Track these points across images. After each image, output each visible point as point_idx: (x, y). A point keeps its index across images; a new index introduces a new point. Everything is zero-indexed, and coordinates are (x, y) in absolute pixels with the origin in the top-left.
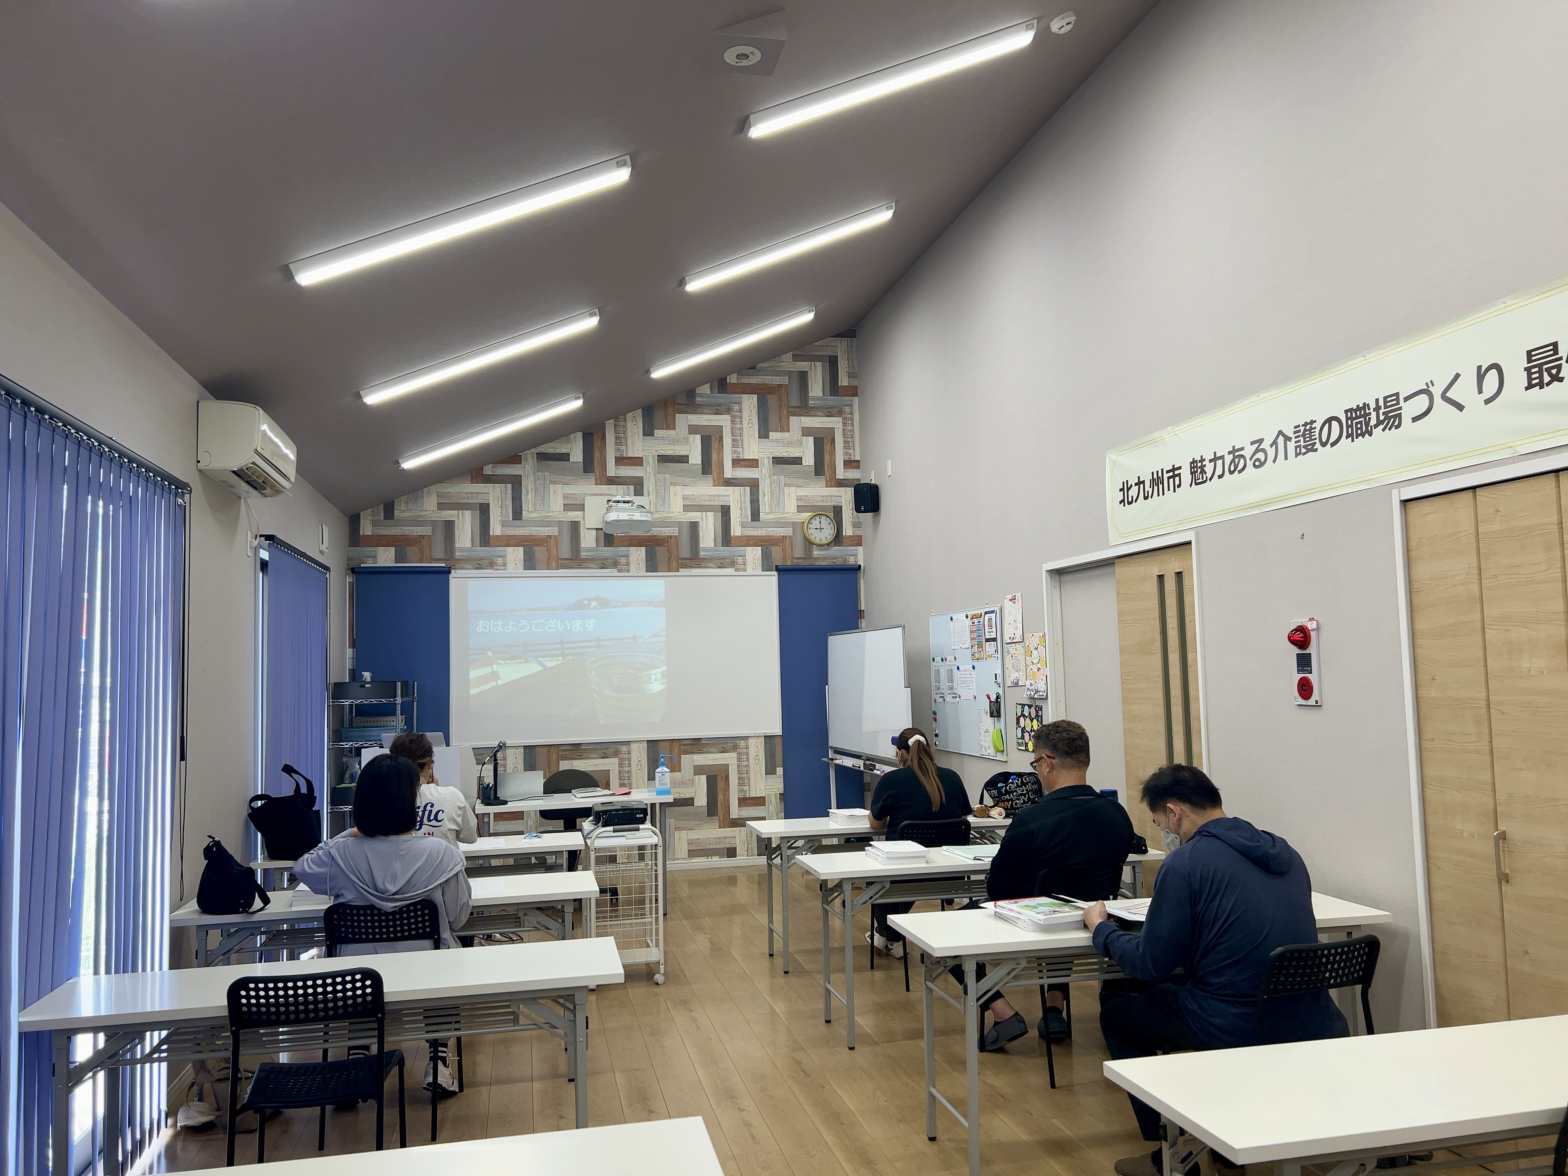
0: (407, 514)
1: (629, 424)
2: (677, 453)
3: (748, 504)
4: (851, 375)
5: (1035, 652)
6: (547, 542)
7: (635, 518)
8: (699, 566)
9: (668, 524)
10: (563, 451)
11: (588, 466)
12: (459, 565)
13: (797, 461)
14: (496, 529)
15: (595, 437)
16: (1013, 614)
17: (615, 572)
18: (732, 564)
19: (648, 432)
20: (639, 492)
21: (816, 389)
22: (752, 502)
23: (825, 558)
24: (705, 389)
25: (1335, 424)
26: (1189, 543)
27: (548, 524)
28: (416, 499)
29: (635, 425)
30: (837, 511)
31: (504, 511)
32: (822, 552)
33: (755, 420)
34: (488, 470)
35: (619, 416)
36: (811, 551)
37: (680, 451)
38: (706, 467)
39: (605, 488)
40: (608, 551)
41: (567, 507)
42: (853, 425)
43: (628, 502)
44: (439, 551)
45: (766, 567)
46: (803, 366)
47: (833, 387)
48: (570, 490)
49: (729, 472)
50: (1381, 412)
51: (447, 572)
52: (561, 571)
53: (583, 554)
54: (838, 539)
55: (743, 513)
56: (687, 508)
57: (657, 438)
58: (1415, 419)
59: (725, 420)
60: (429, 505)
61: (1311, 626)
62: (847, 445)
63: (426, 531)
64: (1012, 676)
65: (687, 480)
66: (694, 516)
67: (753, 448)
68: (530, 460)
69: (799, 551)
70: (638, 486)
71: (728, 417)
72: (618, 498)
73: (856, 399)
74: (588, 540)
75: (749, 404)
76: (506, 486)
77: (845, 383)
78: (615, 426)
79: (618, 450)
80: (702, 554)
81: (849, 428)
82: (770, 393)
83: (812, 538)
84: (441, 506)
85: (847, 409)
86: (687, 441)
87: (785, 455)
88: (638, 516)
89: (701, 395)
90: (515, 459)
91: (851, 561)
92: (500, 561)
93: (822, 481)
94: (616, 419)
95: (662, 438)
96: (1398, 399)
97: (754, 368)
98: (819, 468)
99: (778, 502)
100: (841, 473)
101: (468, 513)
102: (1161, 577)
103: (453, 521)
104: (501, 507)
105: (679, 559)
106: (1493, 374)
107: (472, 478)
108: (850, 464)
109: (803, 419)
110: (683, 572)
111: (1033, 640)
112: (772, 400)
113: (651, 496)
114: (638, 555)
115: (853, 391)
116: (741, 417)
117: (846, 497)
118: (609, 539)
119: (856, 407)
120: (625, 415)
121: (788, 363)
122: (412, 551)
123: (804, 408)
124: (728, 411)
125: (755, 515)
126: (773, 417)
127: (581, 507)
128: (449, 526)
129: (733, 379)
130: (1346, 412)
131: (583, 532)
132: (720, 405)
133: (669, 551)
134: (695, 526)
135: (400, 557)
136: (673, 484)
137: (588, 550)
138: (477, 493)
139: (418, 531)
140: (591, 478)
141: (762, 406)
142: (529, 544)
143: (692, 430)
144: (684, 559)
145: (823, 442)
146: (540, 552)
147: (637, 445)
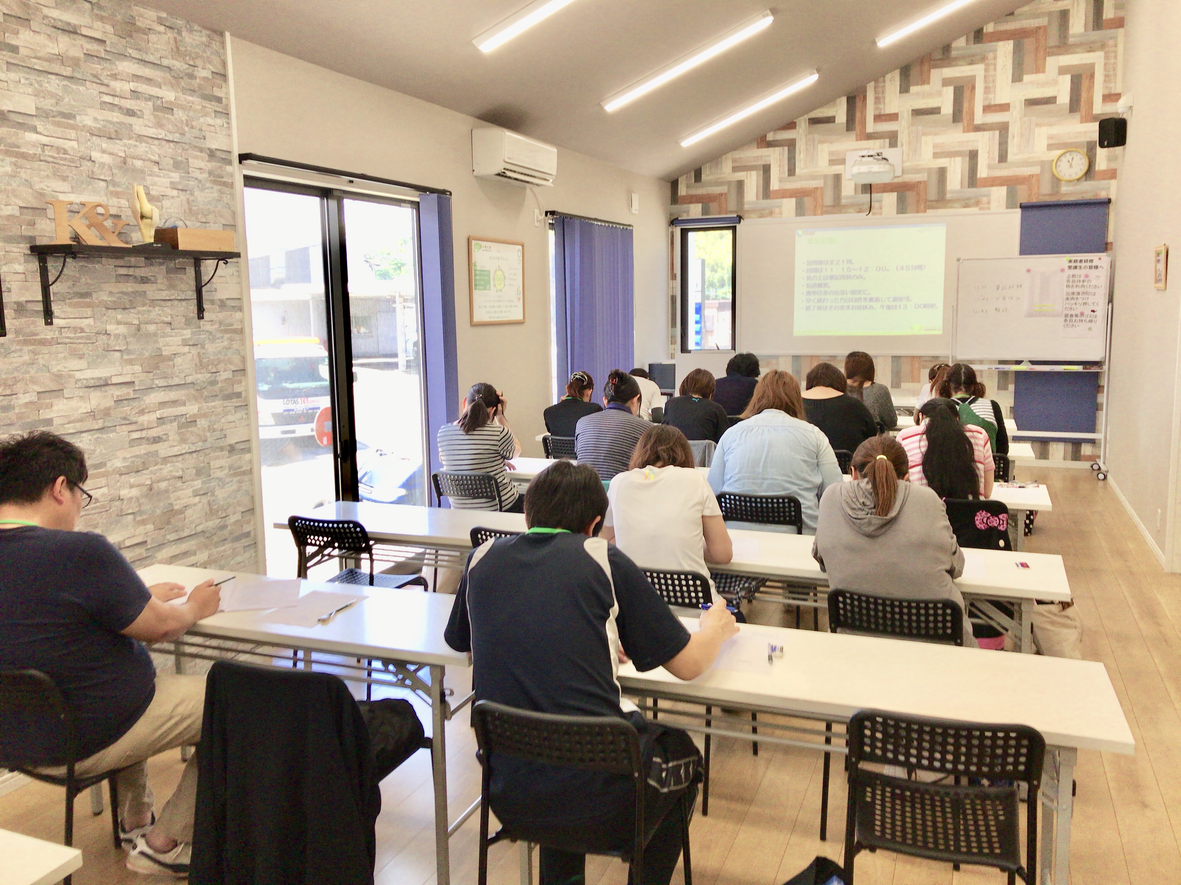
0: (710, 177)
1: (887, 84)
2: (930, 106)
3: (997, 147)
4: (1117, 6)
6: (814, 193)
8: (944, 207)
9: (917, 171)
10: (830, 114)
12: (745, 215)
13: (1051, 100)
14: (775, 185)
15: (858, 99)
17: (869, 216)
18: (977, 203)
19: (904, 89)
20: (893, 144)
21: (1078, 26)
22: (1000, 144)
23: (1073, 194)
24: (960, 43)
27: (816, 178)
28: (717, 165)
29: (892, 84)
30: (1089, 144)
31: (782, 169)
32: (1071, 188)
33: (1009, 65)
34: (770, 137)
35: (878, 77)
36: (1058, 188)
37: (933, 103)
38: (957, 116)
39: (865, 144)
40: (865, 198)
41: (832, 162)
42: (1115, 57)
44: (733, 204)
45: (1010, 205)
46: (1064, 4)
47: (1097, 22)
48: (835, 147)
49: (979, 118)
51: (738, 221)
52: (824, 216)
53: (843, 201)
54: (1089, 174)
55: (991, 155)
56: (936, 155)
57: (912, 94)
59: (979, 69)
60: (726, 169)
62: (1108, 78)
63: (723, 189)
65: (938, 130)
66: (942, 162)
67: (1006, 93)
68: (803, 125)
69: (1046, 189)
70: (893, 139)
71: (982, 66)
73: (1121, 31)
74: (848, 189)
75: (1004, 50)
76: (783, 149)
77: (1110, 16)
78: (875, 88)
79: (876, 109)
80: (949, 196)
81: (1112, 61)
82: (1027, 37)
83: (1060, 176)
84: (735, 169)
85: (1111, 42)
86: (940, 94)
87: (1039, 96)
89: (955, 49)
90: (791, 125)
91: (1103, 195)
92: (777, 210)
93: (1076, 118)
94: (876, 81)
95: (917, 94)
97: (1012, 14)
98: (1073, 106)
99: (1027, 141)
100: (1097, 108)
101: (754, 174)
103: (743, 180)
104: (780, 166)
105: (926, 201)
107: (758, 145)
108: (1108, 96)
109: (1061, 58)
110: (930, 212)
112: (1029, 43)
113: (904, 148)
114: (890, 199)
115: (1119, 23)
116: (995, 65)
117: (1091, 132)
118: (868, 188)
119: (1121, 38)
120: (884, 76)
121: (1049, 4)
122: (714, 206)
123: (1063, 47)
124: (982, 60)
125: (1003, 157)
126: (1028, 60)
127: (843, 162)
128: (740, 184)
129: (989, 28)
131: (844, 183)
132: (973, 56)
133: (918, 194)
134: (942, 172)
135: (705, 211)
136: (924, 134)
137: (847, 197)
138: (761, 156)
139: (717, 190)
140: (853, 135)
141: (1018, 51)
142: (800, 195)
143: (946, 82)
144: (932, 201)
145: (1080, 79)
146: (809, 201)
147: (894, 102)
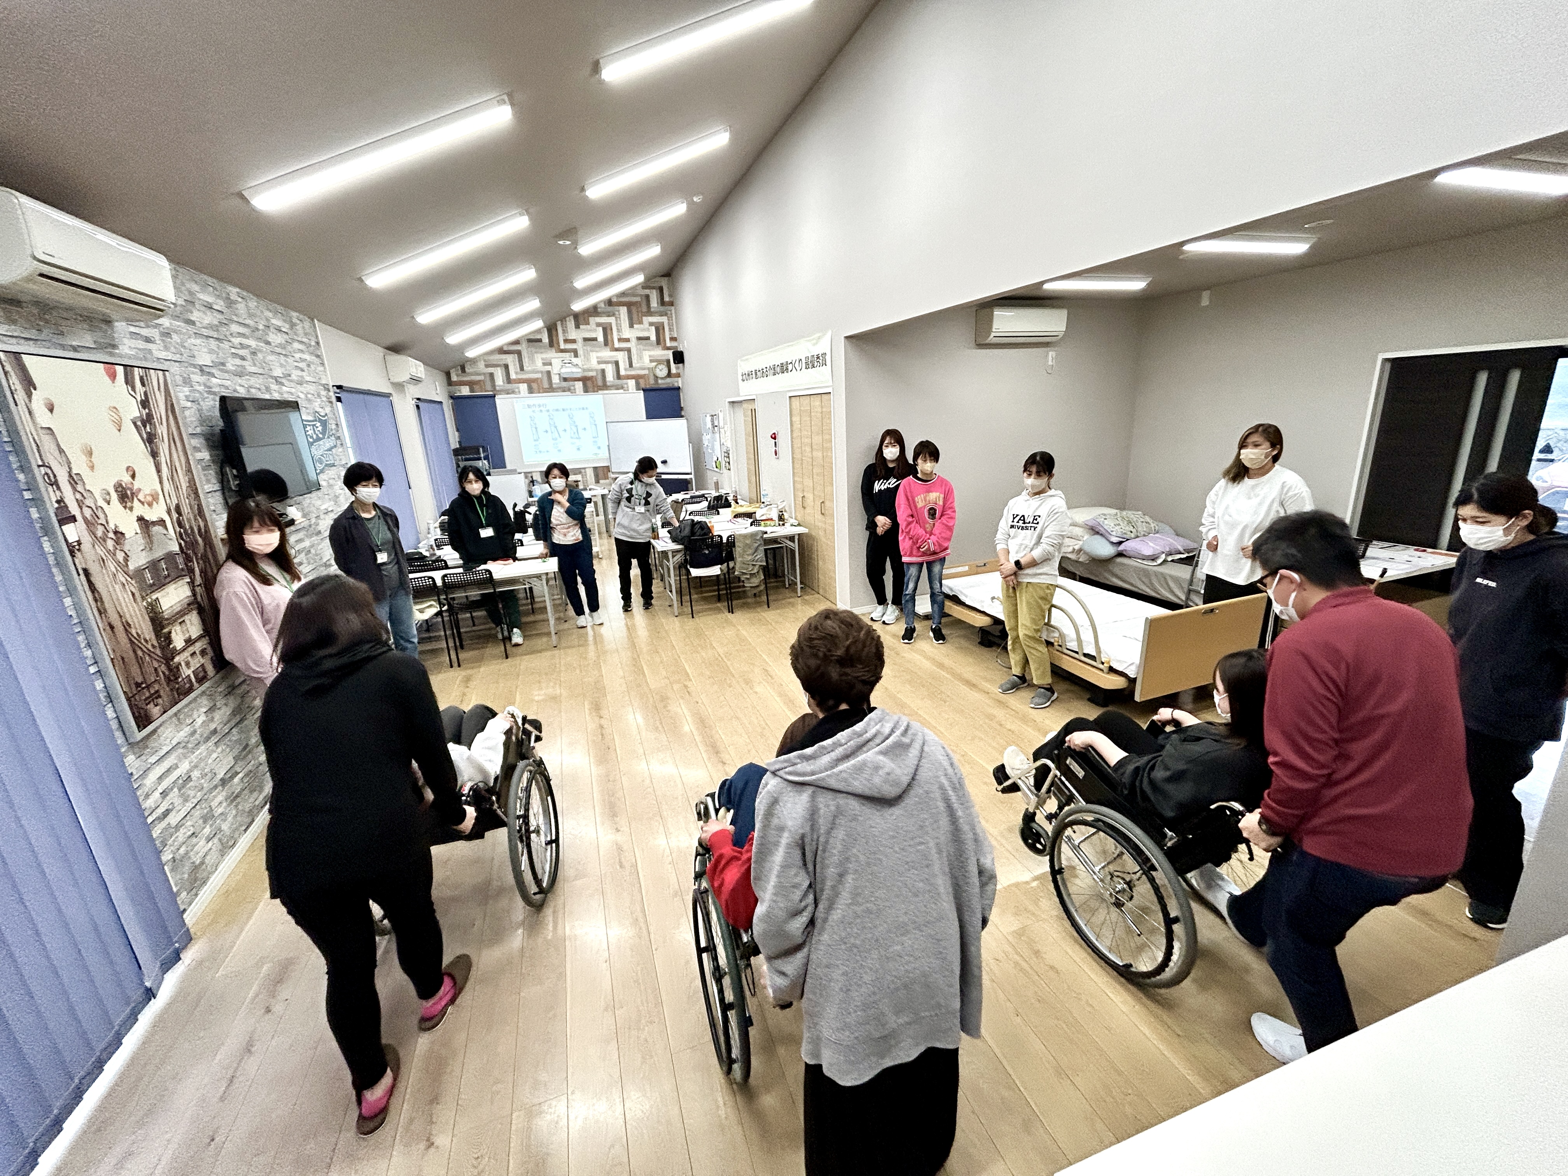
1: (568, 324)
2: (592, 337)
3: (627, 360)
4: (670, 296)
6: (537, 381)
8: (607, 390)
9: (592, 370)
10: (540, 339)
11: (551, 344)
12: (499, 393)
13: (648, 338)
14: (513, 376)
15: (553, 331)
16: (722, 417)
17: (570, 394)
18: (622, 388)
19: (577, 327)
20: (576, 356)
21: (654, 303)
22: (629, 358)
23: (664, 384)
24: (603, 305)
25: (779, 367)
26: (755, 400)
27: (537, 372)
28: (474, 366)
29: (571, 323)
30: (668, 361)
31: (516, 367)
32: (662, 381)
33: (627, 318)
34: (505, 348)
35: (563, 320)
36: (658, 381)
37: (593, 335)
38: (606, 343)
39: (559, 355)
40: (565, 384)
41: (544, 364)
42: (672, 320)
43: (572, 362)
44: (489, 387)
45: (638, 389)
46: (647, 291)
47: (662, 303)
48: (544, 356)
49: (617, 345)
50: (786, 366)
51: (494, 396)
52: (546, 394)
53: (554, 386)
54: (669, 375)
55: (625, 364)
56: (599, 363)
57: (582, 330)
58: (791, 371)
59: (613, 320)
60: (481, 366)
61: (776, 433)
62: (671, 330)
63: (481, 378)
65: (598, 349)
66: (603, 366)
67: (627, 333)
68: (526, 344)
69: (652, 381)
70: (576, 353)
72: (568, 360)
73: (673, 308)
74: (556, 380)
75: (623, 310)
76: (515, 357)
77: (667, 300)
78: (562, 327)
79: (564, 336)
80: (608, 384)
81: (671, 322)
82: (633, 306)
83: (657, 375)
84: (487, 366)
85: (669, 313)
86: (595, 331)
87: (642, 336)
88: (575, 370)
89: (602, 309)
90: (518, 345)
91: (676, 385)
92: (517, 390)
93: (660, 348)
94: (562, 321)
95: (584, 330)
96: (788, 363)
98: (658, 342)
99: (640, 357)
100: (668, 344)
101: (499, 369)
102: (751, 409)
103: (493, 373)
104: (514, 365)
105: (598, 386)
106: (801, 362)
108: (673, 339)
109: (649, 318)
110: (600, 392)
112: (634, 309)
113: (582, 358)
114: (579, 385)
115: (671, 304)
116: (620, 318)
117: (670, 355)
118: (565, 380)
119: (673, 312)
122: (476, 387)
123: (649, 313)
124: (614, 315)
125: (631, 365)
126: (635, 316)
127: (550, 364)
128: (491, 375)
129: (616, 301)
130: (781, 364)
131: (553, 376)
132: (610, 314)
133: (593, 383)
134: (603, 371)
135: (472, 390)
136: (592, 351)
137: (556, 384)
138: (502, 360)
139: (478, 378)
140: (553, 350)
141: (630, 312)
142: (529, 382)
143: (598, 325)
144: (600, 386)
145: (659, 329)
146: (534, 386)
147: (573, 334)
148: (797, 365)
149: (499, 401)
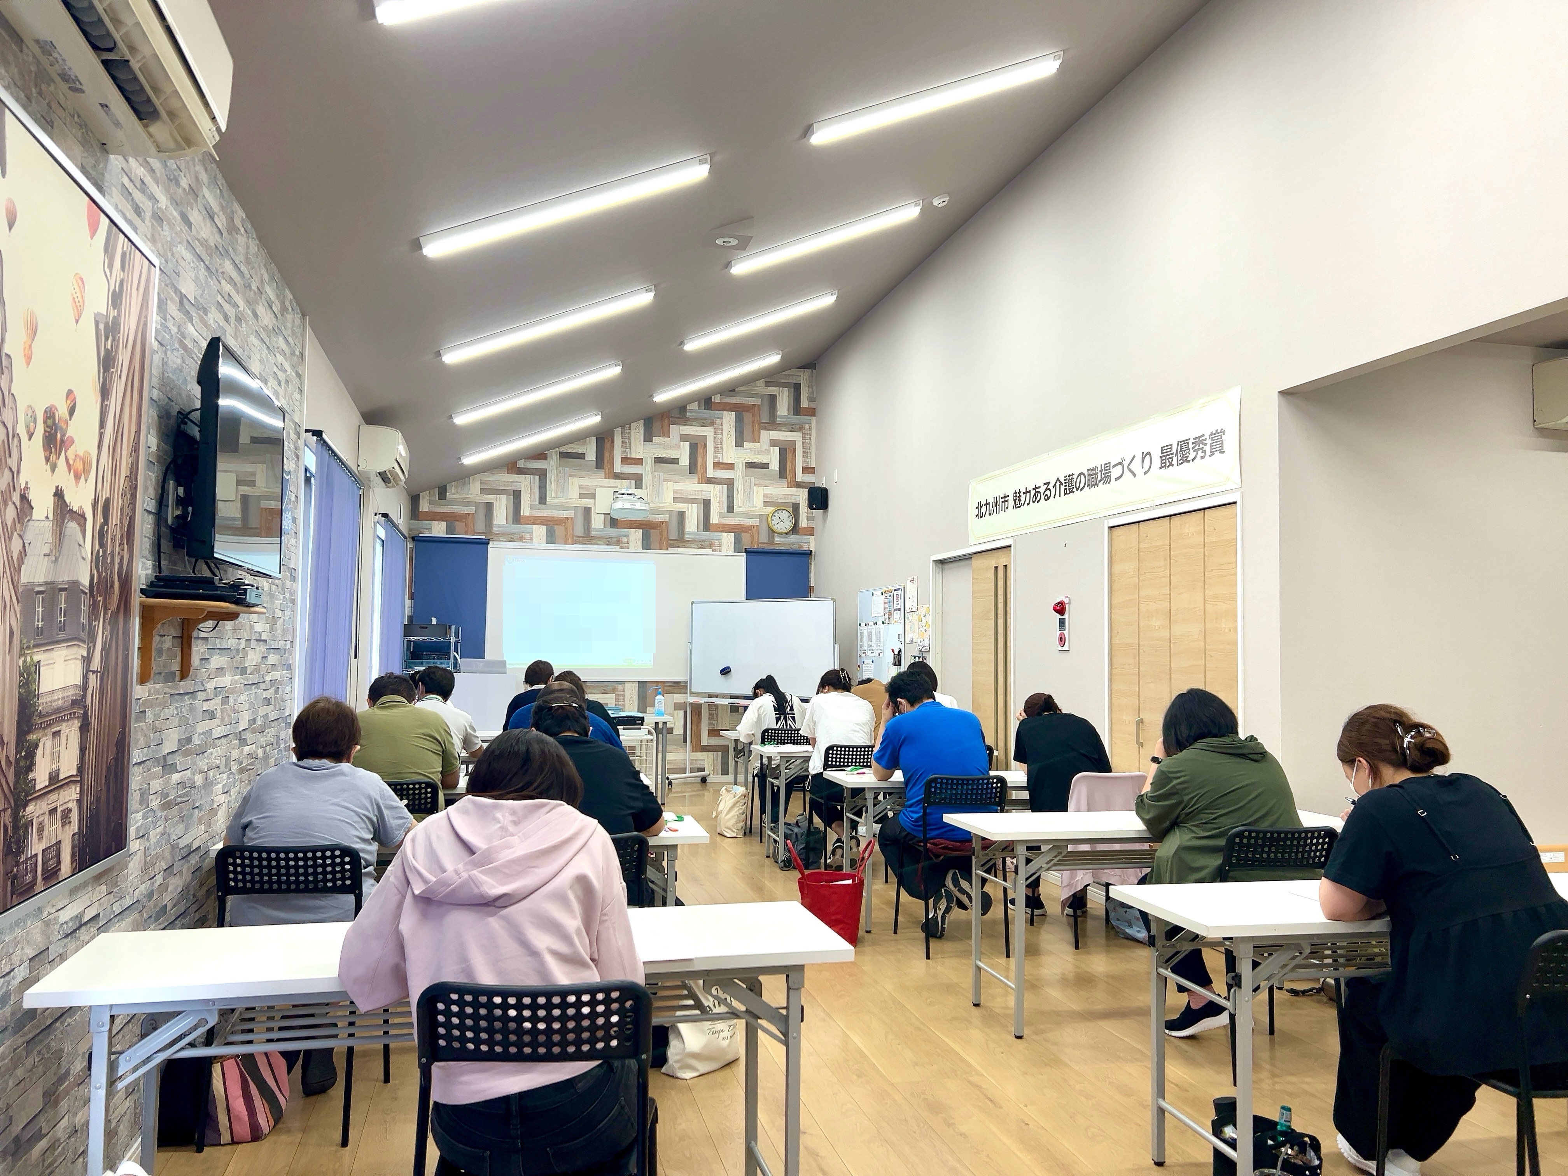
0: (456, 496)
1: (633, 432)
2: (670, 456)
3: (725, 499)
4: (811, 399)
5: (924, 618)
6: (565, 523)
7: (636, 507)
8: (684, 547)
9: (662, 512)
10: (580, 451)
11: (600, 463)
12: (495, 538)
13: (765, 466)
14: (525, 511)
15: (606, 441)
16: (912, 590)
17: (617, 548)
18: (711, 546)
19: (648, 438)
20: (639, 486)
21: (783, 409)
22: (728, 497)
23: (784, 544)
24: (694, 406)
25: (1082, 476)
26: (1010, 546)
27: (566, 508)
28: (464, 485)
29: (637, 432)
30: (796, 507)
31: (532, 497)
32: (782, 539)
33: (733, 432)
34: (521, 464)
35: (625, 425)
36: (773, 538)
37: (673, 454)
38: (693, 468)
39: (612, 482)
40: (613, 532)
41: (582, 496)
42: (810, 439)
43: (631, 494)
44: (480, 526)
45: (737, 550)
46: (773, 390)
47: (796, 408)
48: (584, 482)
49: (711, 473)
50: (1103, 472)
51: (486, 543)
52: (575, 545)
53: (593, 533)
54: (795, 529)
55: (721, 505)
56: (676, 500)
57: (655, 444)
58: (1117, 479)
59: (709, 431)
60: (474, 490)
61: (1066, 601)
62: (806, 454)
63: (471, 510)
64: (909, 636)
65: (677, 478)
66: (681, 507)
67: (731, 454)
68: (554, 457)
69: (763, 538)
70: (639, 481)
71: (712, 429)
72: (623, 491)
73: (814, 418)
74: (597, 522)
75: (729, 418)
76: (534, 478)
77: (806, 405)
78: (622, 434)
79: (623, 452)
80: (687, 537)
81: (808, 441)
82: (745, 411)
83: (775, 528)
84: (483, 491)
85: (807, 426)
86: (678, 447)
87: (756, 461)
88: (638, 506)
89: (691, 411)
90: (543, 457)
91: (805, 547)
92: (528, 536)
93: (784, 482)
94: (623, 427)
95: (659, 444)
96: (1110, 466)
97: (734, 390)
98: (782, 473)
99: (749, 497)
101: (504, 497)
102: (996, 568)
103: (492, 503)
104: (530, 494)
105: (668, 540)
106: (1148, 457)
107: (510, 471)
108: (807, 470)
109: (771, 433)
110: (671, 550)
111: (923, 611)
112: (747, 416)
113: (648, 489)
114: (636, 535)
115: (812, 412)
116: (722, 430)
117: (802, 496)
118: (614, 523)
119: (814, 425)
120: (630, 424)
121: (761, 388)
122: (459, 525)
123: (773, 424)
124: (712, 424)
125: (730, 508)
126: (747, 430)
127: (593, 496)
128: (489, 506)
129: (717, 399)
130: (1088, 470)
131: (593, 516)
132: (705, 419)
133: (661, 533)
134: (681, 515)
135: (450, 530)
136: (666, 480)
137: (597, 530)
138: (512, 482)
139: (464, 510)
140: (602, 473)
141: (739, 421)
142: (551, 524)
143: (683, 438)
144: (672, 540)
145: (786, 452)
146: (559, 530)
147: (639, 448)
148: (1136, 466)
149: (494, 551)
